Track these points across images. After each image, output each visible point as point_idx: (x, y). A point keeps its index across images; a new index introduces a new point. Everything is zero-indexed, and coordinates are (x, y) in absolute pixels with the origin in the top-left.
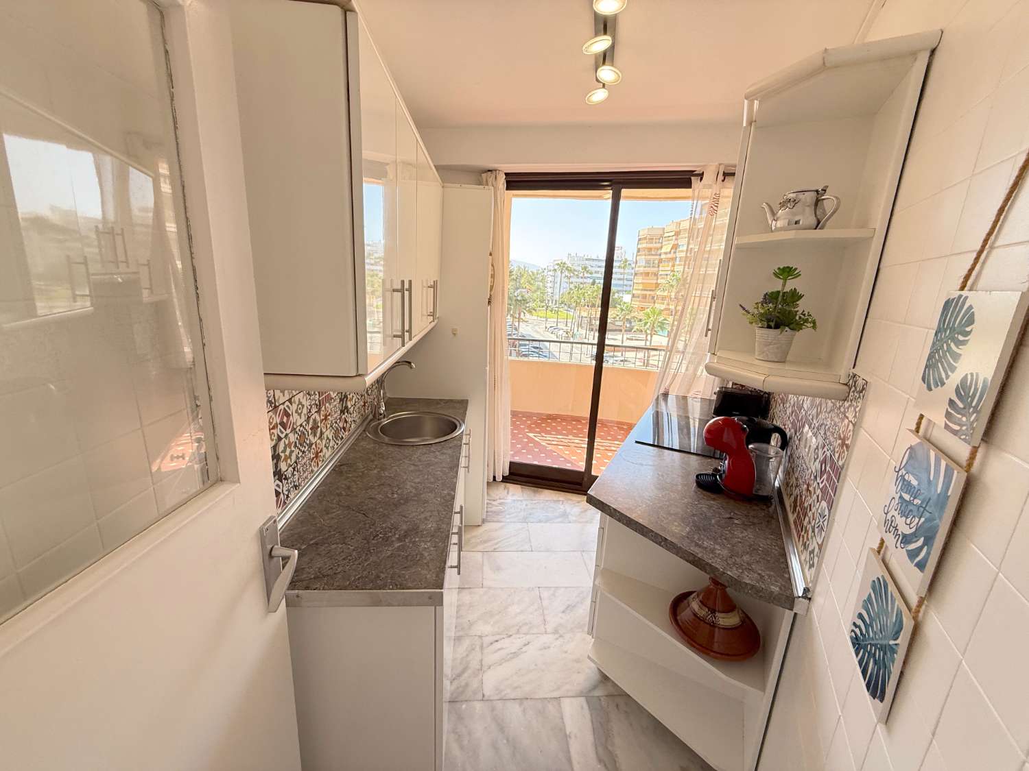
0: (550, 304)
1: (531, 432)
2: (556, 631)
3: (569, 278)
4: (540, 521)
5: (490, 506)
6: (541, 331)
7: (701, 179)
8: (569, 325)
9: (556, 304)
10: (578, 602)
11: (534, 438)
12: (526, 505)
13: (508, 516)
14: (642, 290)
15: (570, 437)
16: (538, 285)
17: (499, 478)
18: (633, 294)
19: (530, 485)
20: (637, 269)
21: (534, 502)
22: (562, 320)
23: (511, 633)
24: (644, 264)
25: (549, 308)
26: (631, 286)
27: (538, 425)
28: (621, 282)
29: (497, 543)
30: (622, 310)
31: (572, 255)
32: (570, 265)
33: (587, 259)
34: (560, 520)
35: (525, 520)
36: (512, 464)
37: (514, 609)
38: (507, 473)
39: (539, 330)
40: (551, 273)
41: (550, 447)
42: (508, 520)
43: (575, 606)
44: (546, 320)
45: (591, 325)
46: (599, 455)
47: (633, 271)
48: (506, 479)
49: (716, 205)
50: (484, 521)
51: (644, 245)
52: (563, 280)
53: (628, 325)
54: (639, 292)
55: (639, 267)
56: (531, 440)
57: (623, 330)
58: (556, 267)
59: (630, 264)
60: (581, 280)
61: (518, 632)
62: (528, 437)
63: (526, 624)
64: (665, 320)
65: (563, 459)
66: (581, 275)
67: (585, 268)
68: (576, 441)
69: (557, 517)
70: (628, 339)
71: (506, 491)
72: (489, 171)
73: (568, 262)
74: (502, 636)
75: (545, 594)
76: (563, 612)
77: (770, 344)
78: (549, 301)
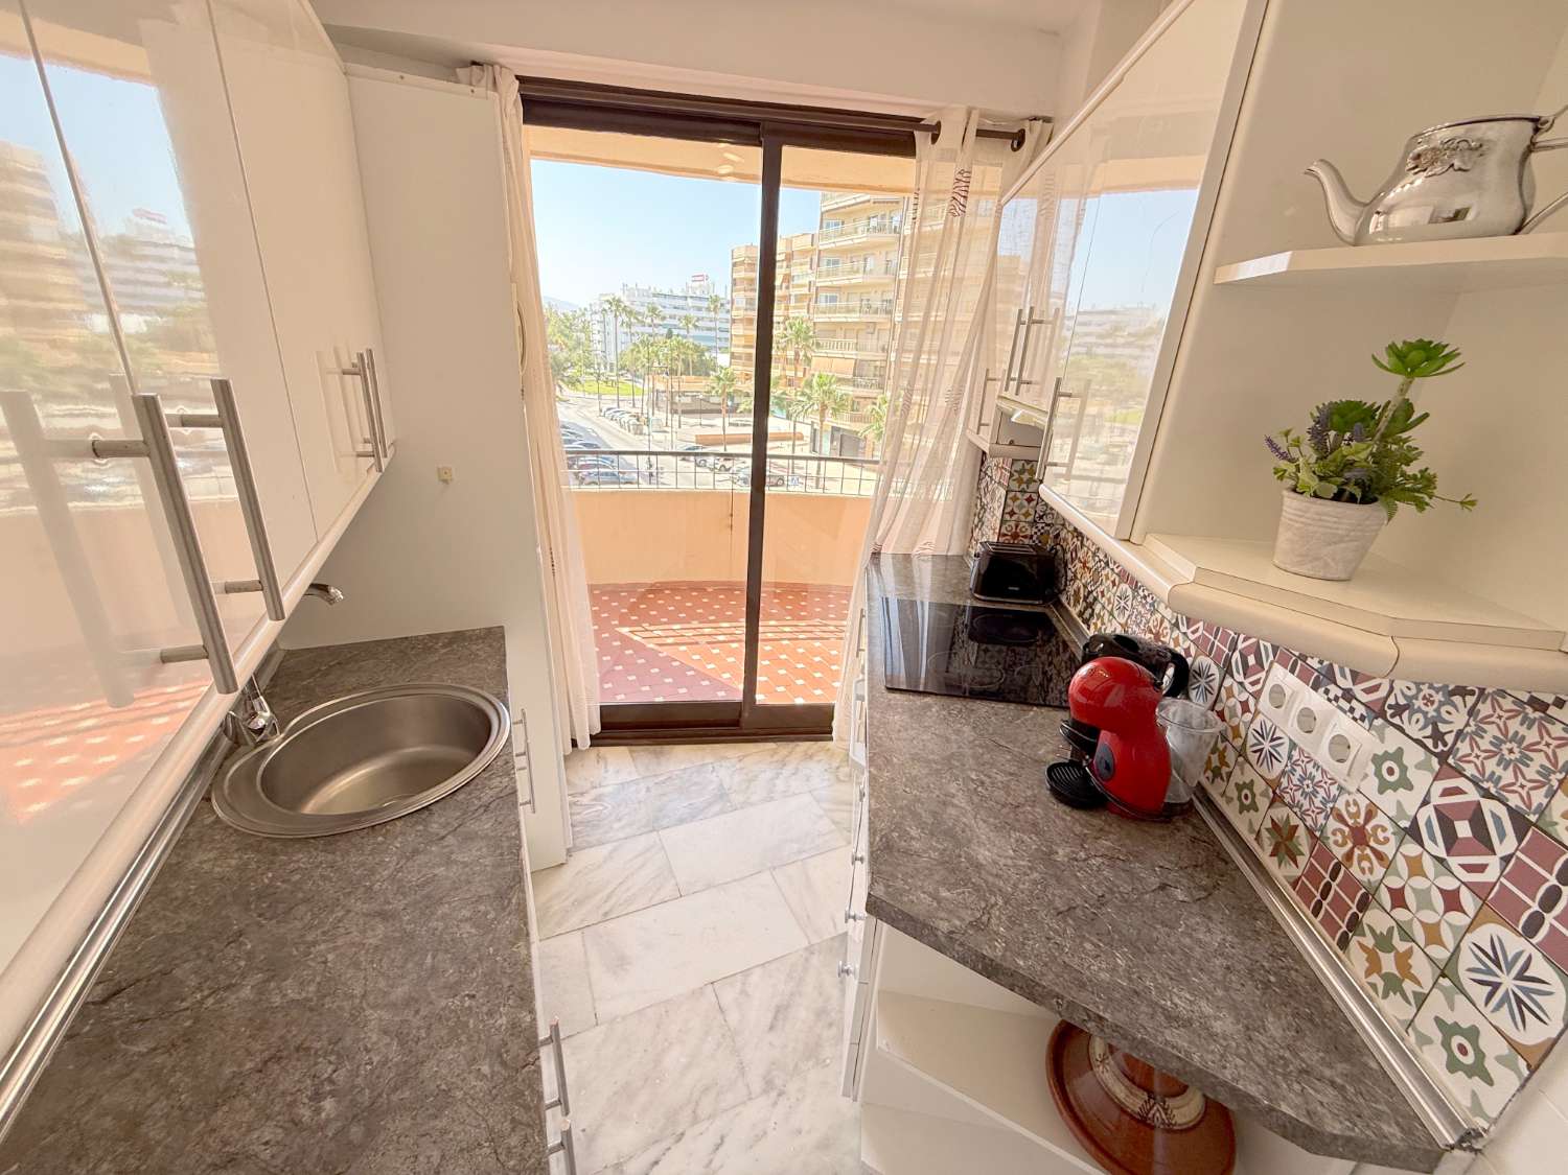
0: (602, 371)
1: (622, 624)
2: (769, 1084)
3: (629, 325)
4: (681, 821)
5: (576, 809)
6: (593, 416)
7: (935, 139)
8: (638, 404)
9: (611, 370)
10: (792, 994)
11: (632, 636)
12: (648, 790)
13: (616, 826)
14: (745, 346)
15: (695, 624)
16: (578, 339)
17: (584, 742)
18: (732, 354)
19: (645, 741)
20: (734, 313)
21: (661, 778)
22: (627, 397)
23: (681, 1131)
24: (744, 305)
25: (602, 378)
26: (726, 339)
27: (633, 608)
28: (712, 334)
29: (609, 897)
30: (719, 379)
31: (630, 286)
32: (627, 304)
33: (654, 295)
34: (716, 808)
35: (654, 826)
36: (605, 711)
37: (674, 1058)
38: (597, 729)
39: (588, 415)
40: (597, 317)
41: (665, 652)
42: (621, 835)
43: (788, 1007)
44: (599, 398)
45: (673, 403)
46: (767, 663)
47: (729, 316)
48: (596, 740)
49: (963, 194)
50: (569, 852)
51: (742, 274)
52: (620, 330)
53: (729, 403)
54: (741, 350)
55: (738, 309)
56: (626, 642)
57: (724, 412)
58: (607, 306)
59: (722, 305)
60: (650, 330)
61: (695, 1120)
62: (623, 638)
63: (706, 1089)
64: (784, 393)
65: (692, 673)
66: (649, 321)
67: (653, 310)
68: (707, 631)
69: (710, 804)
70: (730, 424)
71: (602, 763)
72: (474, 63)
73: (624, 299)
74: (664, 1145)
75: (728, 996)
76: (771, 1028)
77: (1341, 541)
78: (599, 364)
